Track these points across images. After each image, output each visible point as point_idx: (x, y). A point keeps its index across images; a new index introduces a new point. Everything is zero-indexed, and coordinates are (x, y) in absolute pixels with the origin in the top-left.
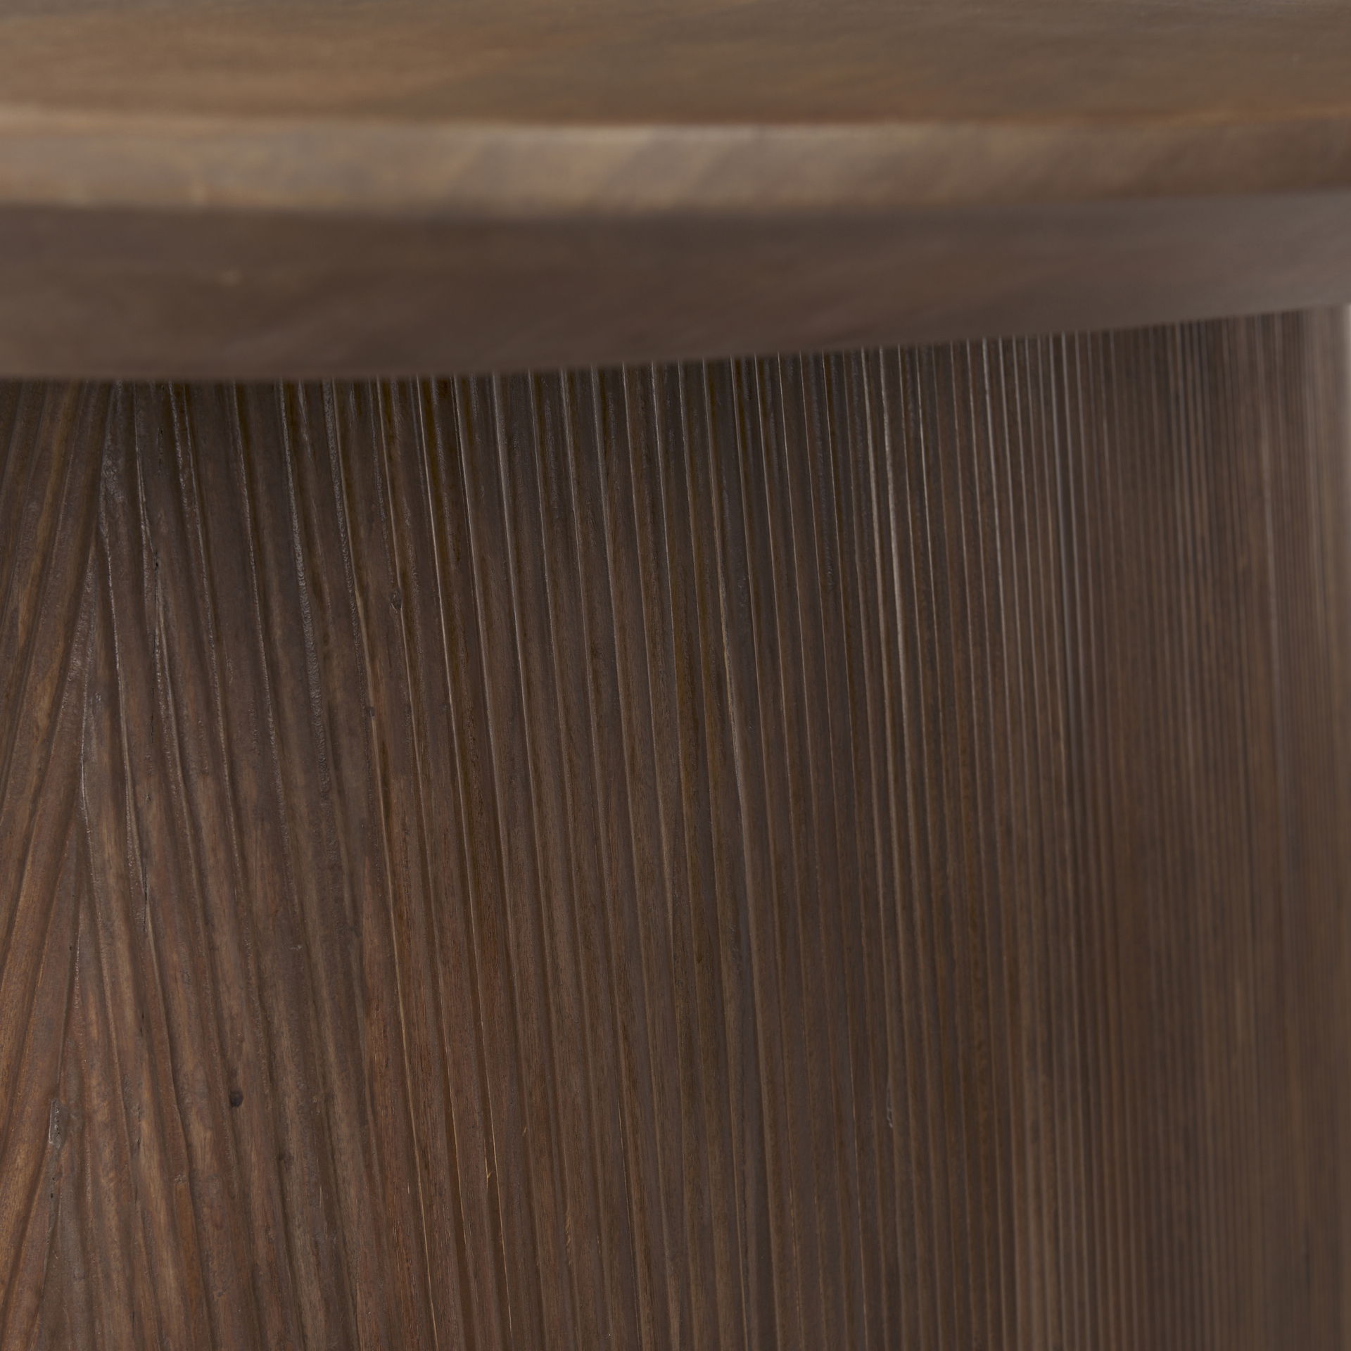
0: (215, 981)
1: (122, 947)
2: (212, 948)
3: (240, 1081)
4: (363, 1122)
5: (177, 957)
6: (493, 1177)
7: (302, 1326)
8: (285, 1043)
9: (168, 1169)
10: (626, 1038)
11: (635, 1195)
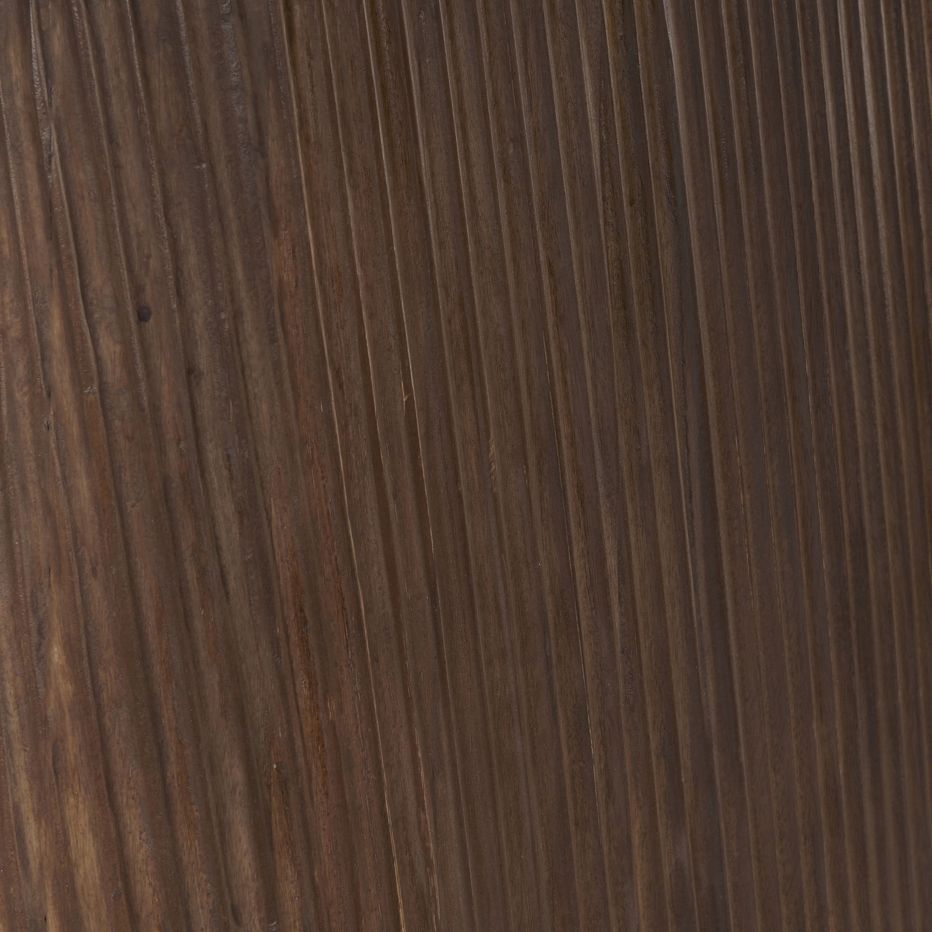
0: (120, 198)
1: (30, 166)
2: (117, 166)
3: (149, 296)
4: (273, 340)
5: (84, 174)
6: (410, 401)
7: (216, 538)
8: (192, 260)
9: (79, 380)
10: (551, 273)
11: (564, 430)
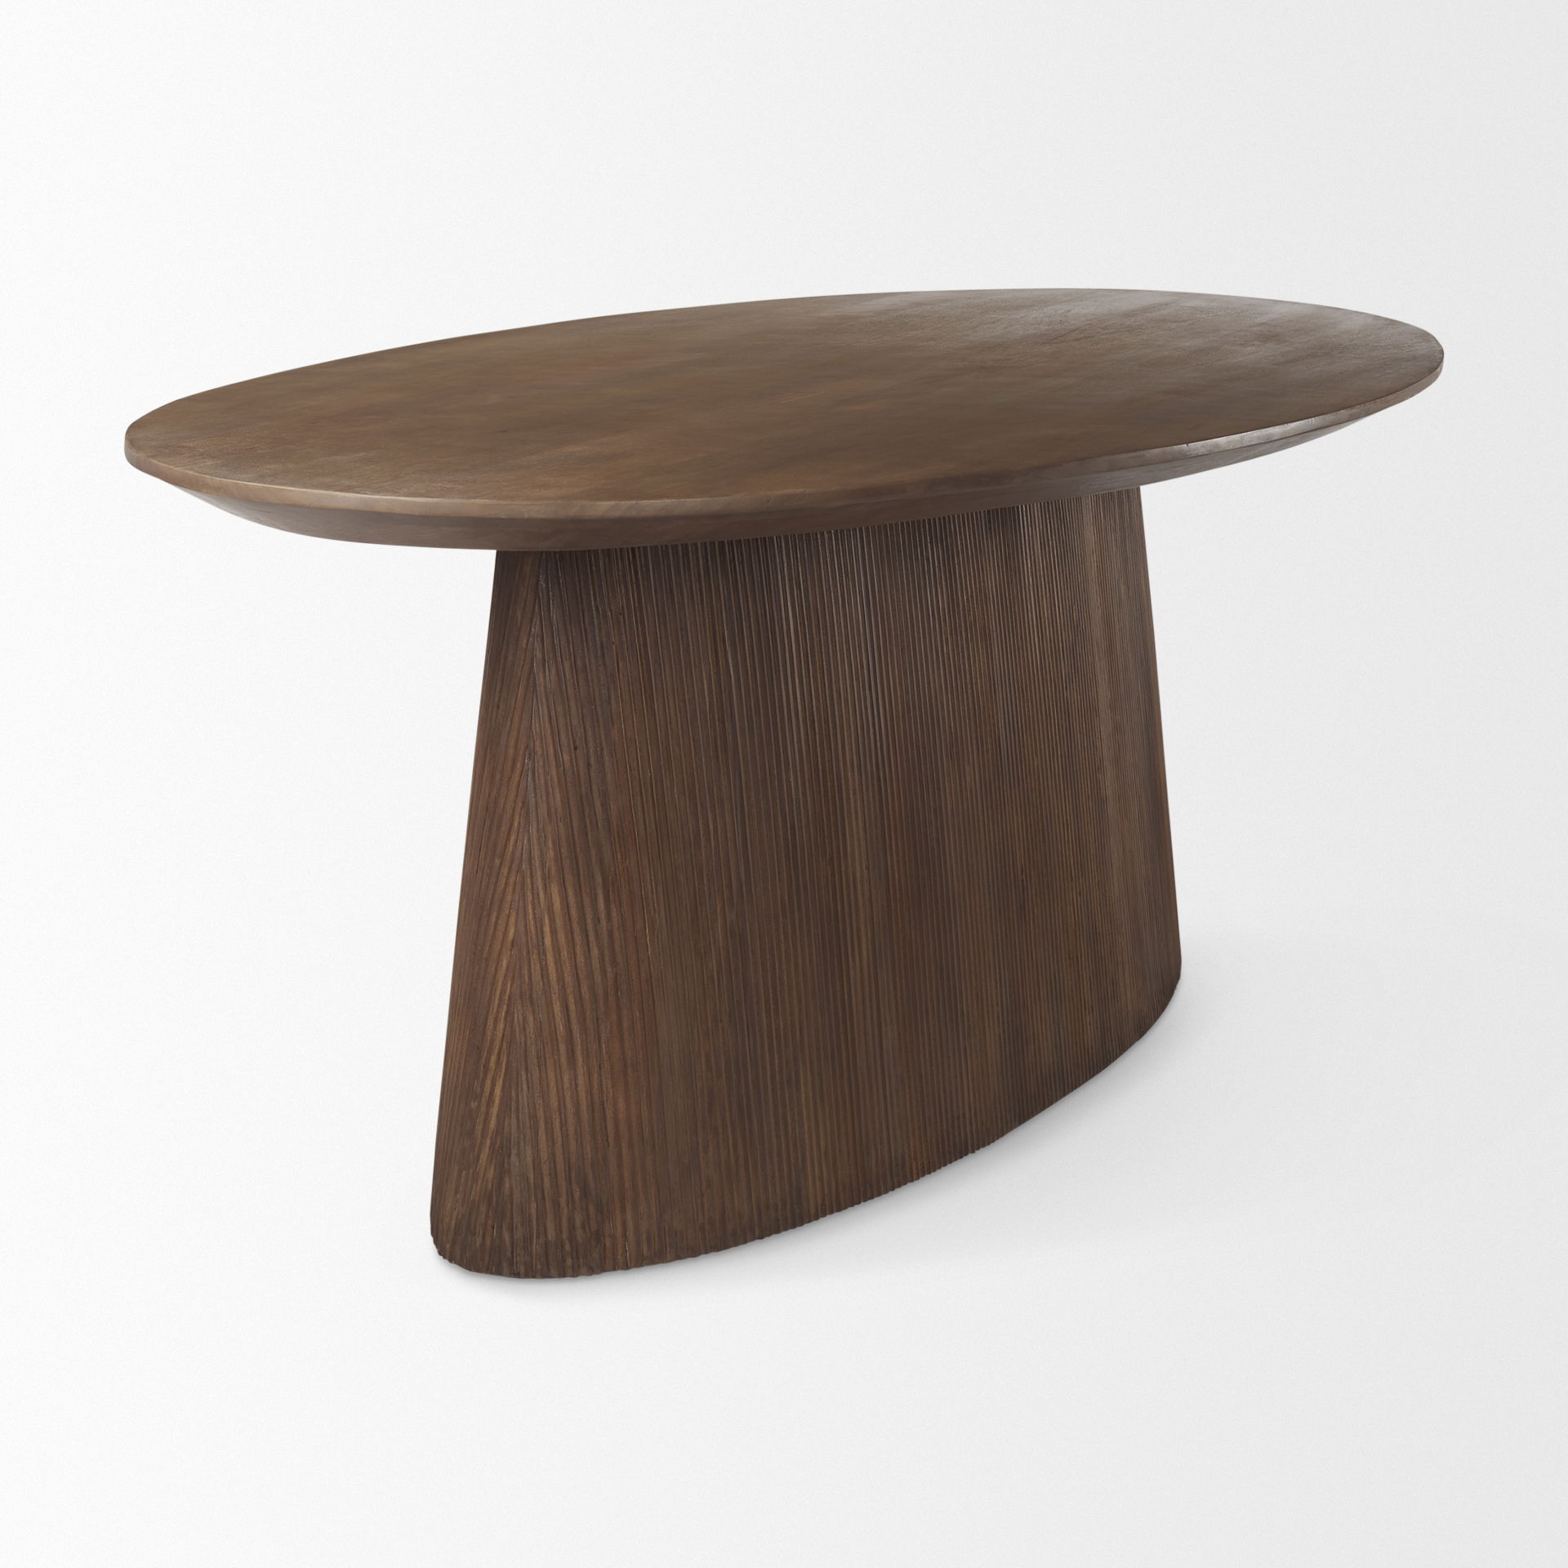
0: (570, 715)
1: (545, 706)
2: (569, 707)
3: (577, 743)
4: (612, 756)
5: (560, 709)
6: (651, 776)
7: (595, 812)
8: (590, 733)
9: (557, 766)
10: (694, 740)
11: (697, 786)
